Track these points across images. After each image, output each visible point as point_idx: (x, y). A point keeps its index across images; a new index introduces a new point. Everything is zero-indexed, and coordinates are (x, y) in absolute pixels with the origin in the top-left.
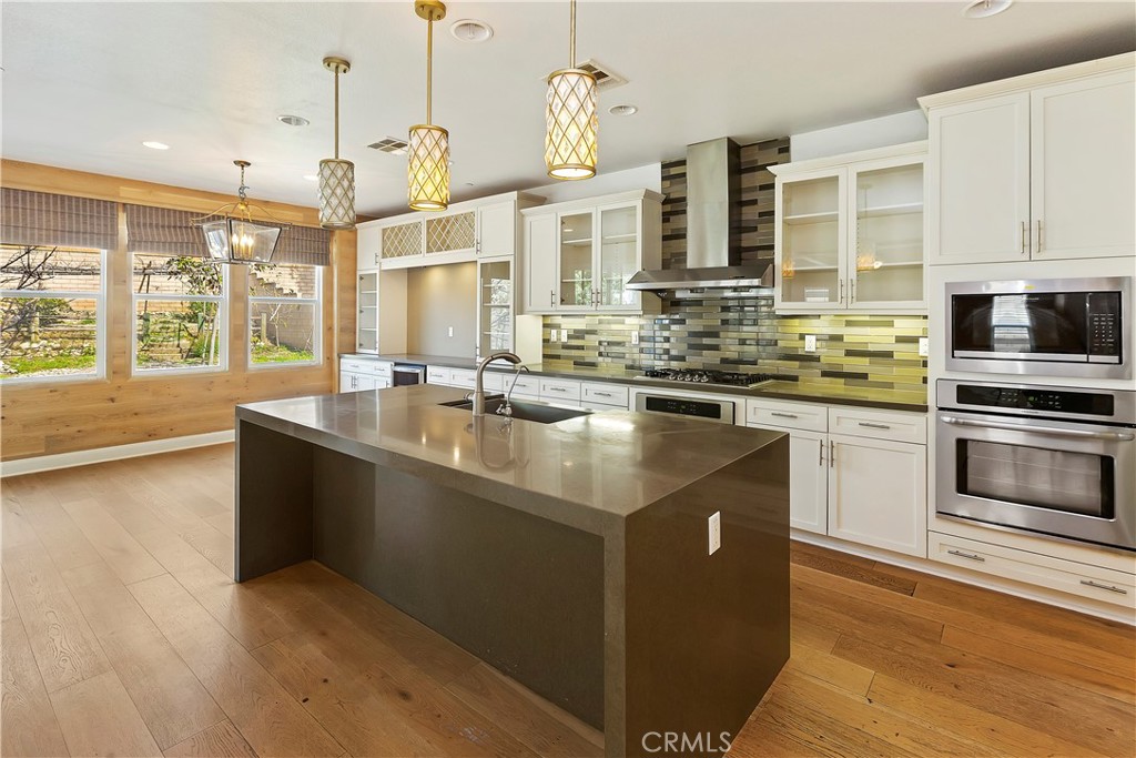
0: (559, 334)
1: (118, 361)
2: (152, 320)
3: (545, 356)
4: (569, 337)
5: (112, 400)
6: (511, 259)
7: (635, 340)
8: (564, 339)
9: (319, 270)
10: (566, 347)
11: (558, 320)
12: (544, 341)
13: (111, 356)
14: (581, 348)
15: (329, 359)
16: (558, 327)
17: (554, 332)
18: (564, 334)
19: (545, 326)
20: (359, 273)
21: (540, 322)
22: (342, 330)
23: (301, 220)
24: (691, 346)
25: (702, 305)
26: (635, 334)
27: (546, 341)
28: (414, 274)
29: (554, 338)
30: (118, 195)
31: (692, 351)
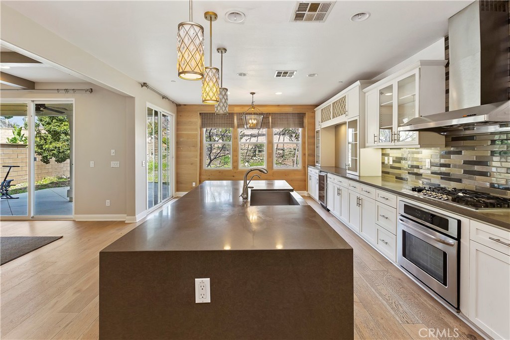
0: (388, 159)
1: (235, 164)
2: (285, 151)
3: (383, 172)
4: (394, 161)
5: (234, 176)
6: (357, 118)
7: (428, 165)
8: (391, 163)
9: (300, 130)
10: (392, 167)
11: (388, 151)
12: (382, 163)
13: (233, 162)
14: (399, 168)
15: (304, 167)
16: (388, 155)
17: (386, 158)
18: (391, 159)
19: (383, 154)
20: (316, 130)
21: (380, 152)
22: (309, 155)
23: (291, 110)
24: (466, 172)
25: (474, 140)
26: (428, 161)
27: (383, 163)
28: (337, 127)
29: (386, 162)
30: (234, 110)
31: (467, 175)
